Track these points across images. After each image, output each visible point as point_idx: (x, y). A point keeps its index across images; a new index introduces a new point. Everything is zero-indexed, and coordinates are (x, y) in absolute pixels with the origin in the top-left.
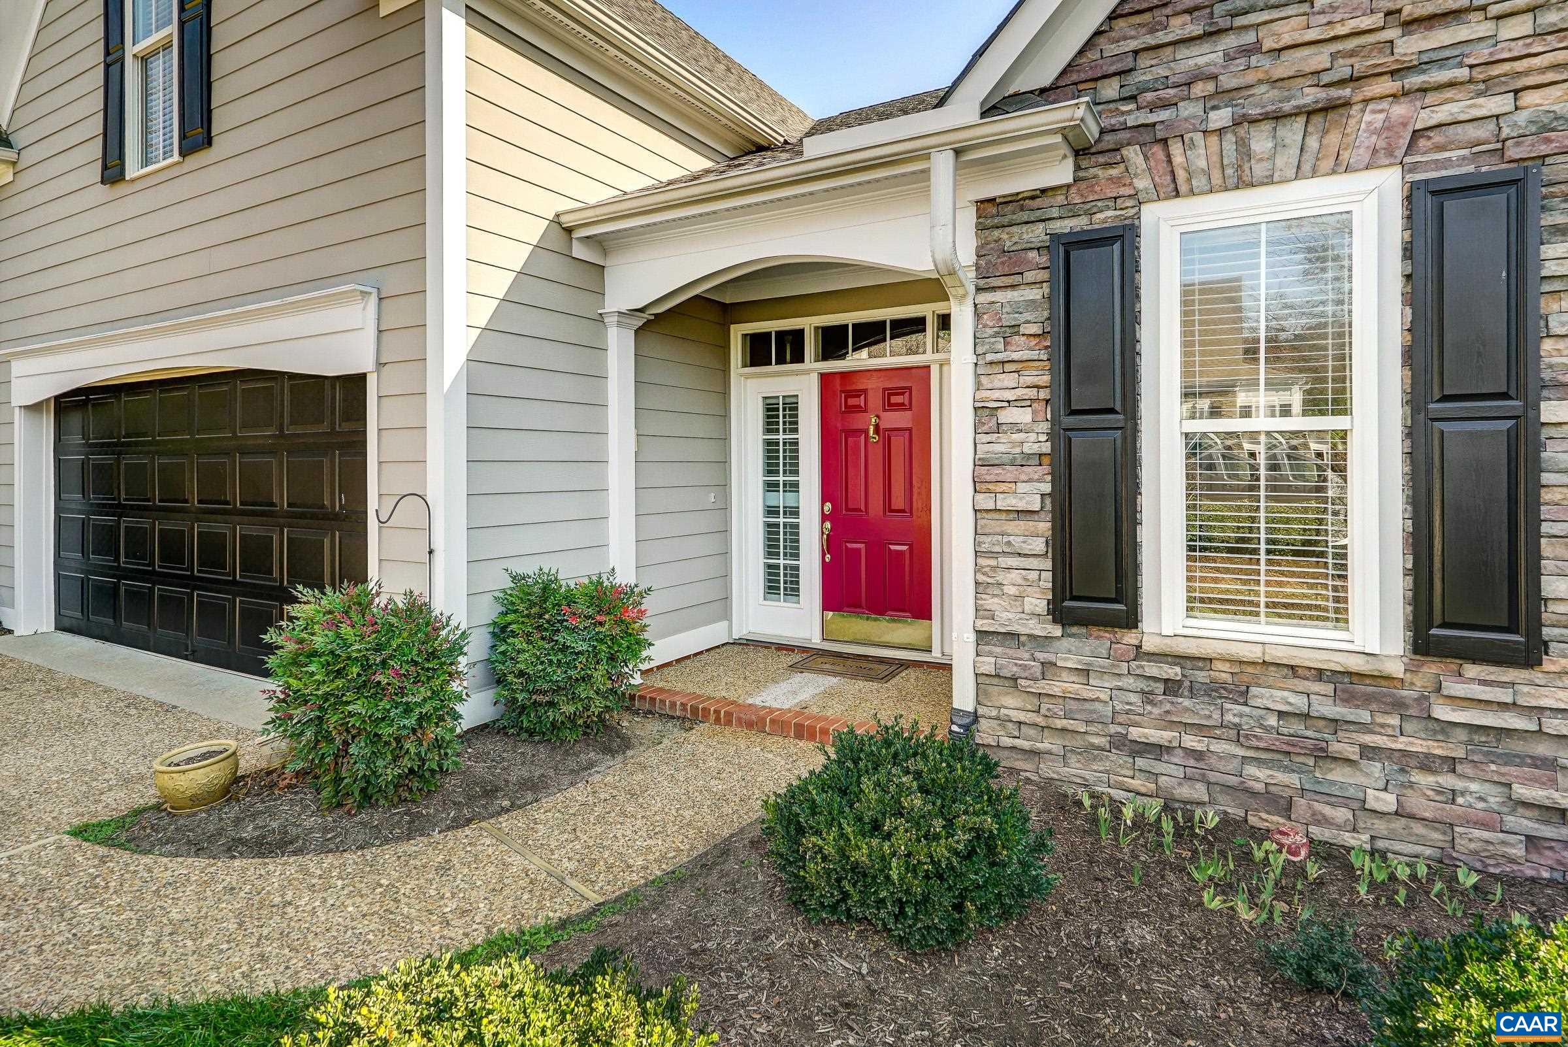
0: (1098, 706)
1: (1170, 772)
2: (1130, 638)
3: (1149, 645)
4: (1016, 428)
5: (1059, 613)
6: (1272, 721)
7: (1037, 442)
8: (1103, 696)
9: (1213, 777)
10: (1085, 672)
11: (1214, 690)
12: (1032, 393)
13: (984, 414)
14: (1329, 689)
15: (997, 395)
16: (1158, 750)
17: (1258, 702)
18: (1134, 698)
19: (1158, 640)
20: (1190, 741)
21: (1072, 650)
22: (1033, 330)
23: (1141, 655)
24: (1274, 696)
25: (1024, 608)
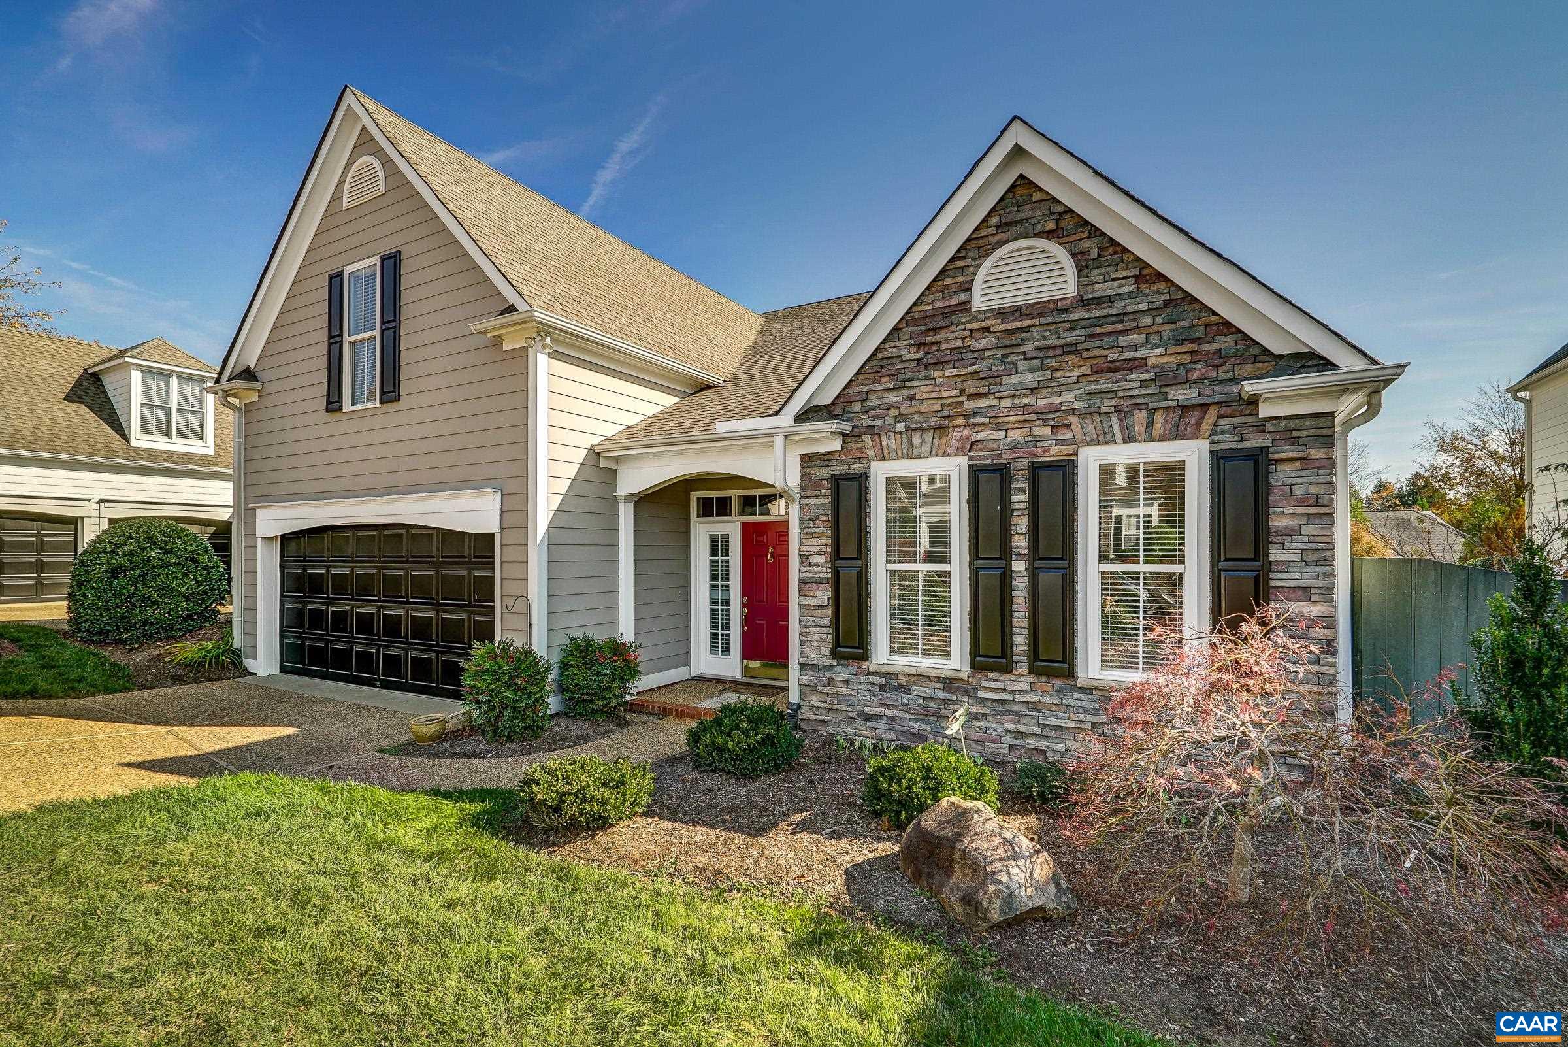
0: (852, 698)
1: (881, 726)
2: (865, 666)
3: (872, 668)
4: (817, 565)
5: (834, 655)
6: (921, 701)
7: (826, 572)
8: (853, 693)
9: (897, 728)
10: (846, 682)
11: (899, 689)
12: (824, 548)
13: (804, 558)
14: (941, 686)
15: (809, 548)
16: (875, 717)
17: (915, 693)
18: (866, 693)
19: (876, 666)
20: (888, 712)
21: (842, 672)
22: (824, 518)
23: (869, 673)
24: (921, 690)
25: (821, 652)
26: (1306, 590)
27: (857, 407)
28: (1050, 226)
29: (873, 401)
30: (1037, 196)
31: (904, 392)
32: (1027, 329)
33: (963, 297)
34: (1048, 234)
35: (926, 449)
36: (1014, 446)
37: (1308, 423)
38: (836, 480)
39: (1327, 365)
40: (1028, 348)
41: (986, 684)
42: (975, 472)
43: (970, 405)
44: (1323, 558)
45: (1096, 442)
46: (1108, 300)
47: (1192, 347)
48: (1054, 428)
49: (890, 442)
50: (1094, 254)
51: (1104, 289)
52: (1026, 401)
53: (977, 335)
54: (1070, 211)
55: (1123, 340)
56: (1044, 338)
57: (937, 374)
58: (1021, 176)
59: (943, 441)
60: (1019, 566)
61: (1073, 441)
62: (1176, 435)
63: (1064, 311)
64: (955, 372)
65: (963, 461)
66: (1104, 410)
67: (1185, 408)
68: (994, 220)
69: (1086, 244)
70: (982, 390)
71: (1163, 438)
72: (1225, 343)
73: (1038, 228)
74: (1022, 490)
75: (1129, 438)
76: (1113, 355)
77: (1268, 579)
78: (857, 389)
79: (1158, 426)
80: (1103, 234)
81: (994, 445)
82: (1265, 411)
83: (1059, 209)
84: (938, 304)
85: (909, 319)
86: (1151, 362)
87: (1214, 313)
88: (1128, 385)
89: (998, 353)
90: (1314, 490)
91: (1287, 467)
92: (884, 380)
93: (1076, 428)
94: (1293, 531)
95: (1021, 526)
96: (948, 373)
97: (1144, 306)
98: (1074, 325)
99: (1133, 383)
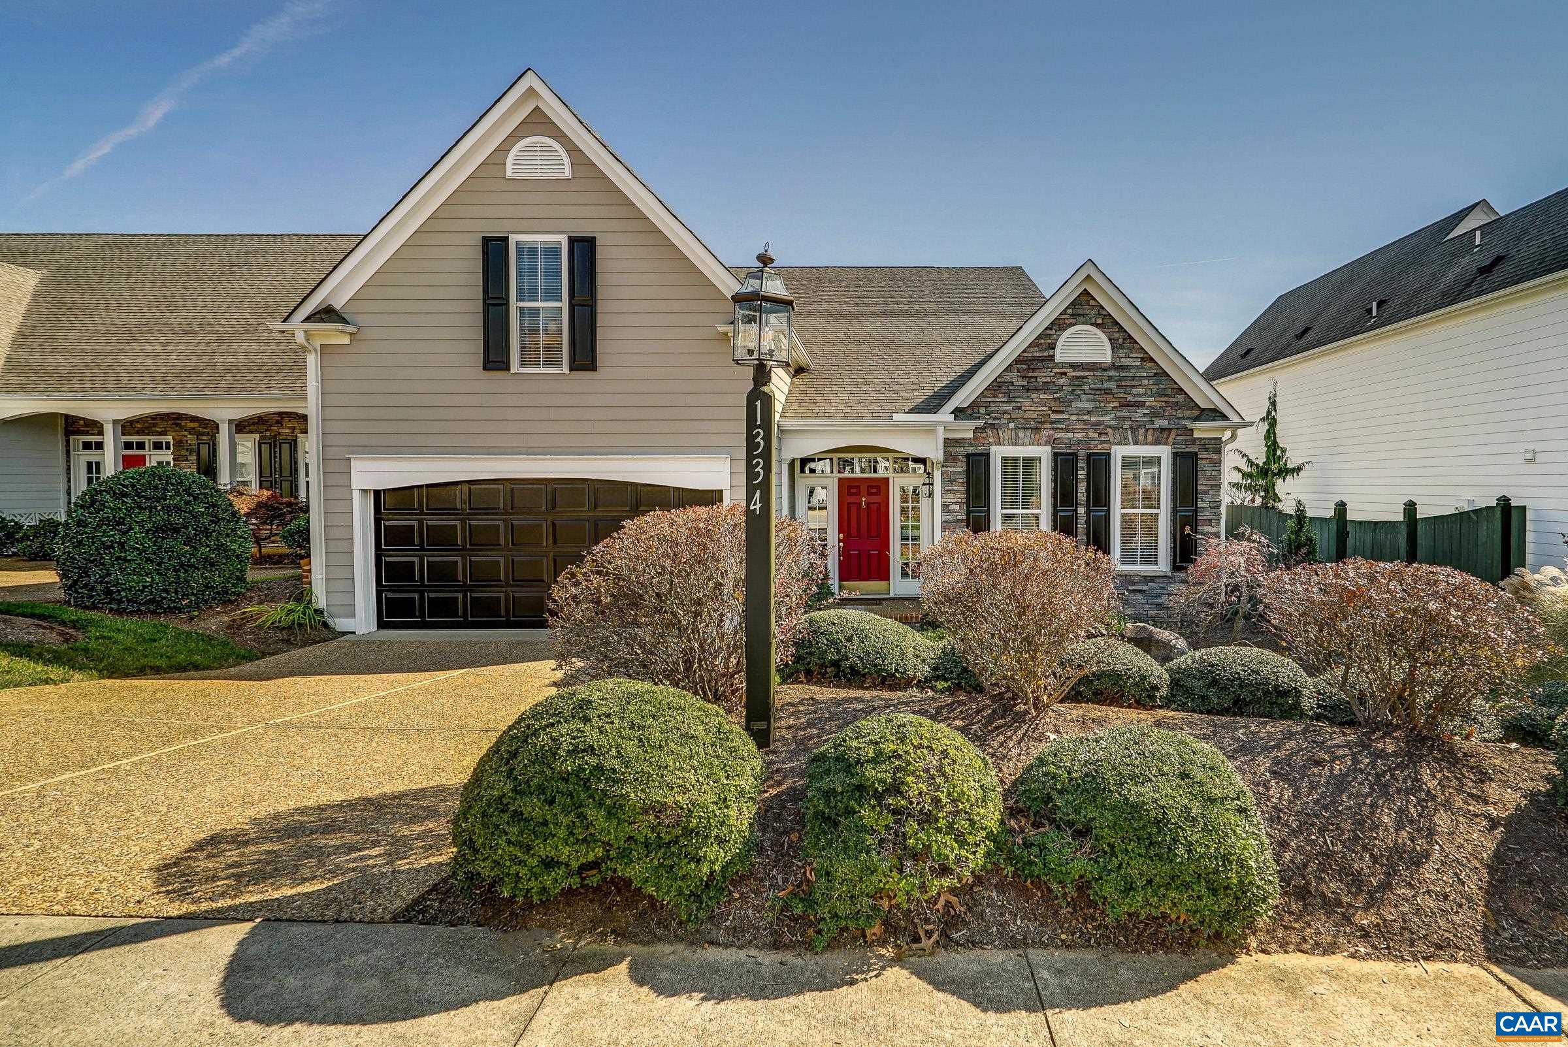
4: (955, 511)
7: (962, 515)
15: (948, 500)
22: (961, 481)
26: (1210, 520)
27: (983, 411)
28: (1099, 321)
29: (993, 408)
30: (1092, 303)
31: (1013, 404)
32: (1085, 377)
33: (1051, 353)
34: (1098, 326)
35: (1027, 440)
36: (1079, 442)
37: (1213, 441)
38: (968, 456)
39: (1226, 418)
40: (1087, 388)
42: (1056, 456)
43: (1054, 417)
44: (1216, 504)
45: (1120, 443)
46: (1126, 367)
47: (1166, 399)
48: (1100, 434)
49: (1005, 435)
50: (1121, 341)
51: (1126, 361)
52: (1085, 417)
53: (1058, 375)
54: (1110, 315)
55: (1135, 391)
56: (1095, 383)
57: (1035, 395)
58: (1085, 290)
59: (1037, 436)
60: (1081, 510)
61: (1108, 442)
62: (1157, 443)
63: (1105, 370)
65: (1049, 448)
66: (1125, 426)
67: (1162, 430)
68: (1069, 311)
69: (1117, 335)
70: (1060, 409)
71: (1151, 444)
72: (1180, 398)
73: (1093, 321)
74: (1083, 468)
75: (1136, 443)
76: (1130, 398)
77: (1197, 516)
78: (983, 399)
79: (1150, 438)
80: (1125, 331)
81: (1067, 441)
82: (1196, 435)
83: (1104, 313)
84: (1035, 354)
85: (1017, 361)
86: (1147, 404)
87: (1176, 383)
88: (1136, 415)
89: (1070, 388)
90: (1214, 473)
91: (1204, 462)
92: (1000, 395)
93: (1110, 436)
94: (1206, 493)
95: (1082, 487)
96: (1041, 396)
97: (1145, 374)
98: (1110, 379)
99: (1139, 414)
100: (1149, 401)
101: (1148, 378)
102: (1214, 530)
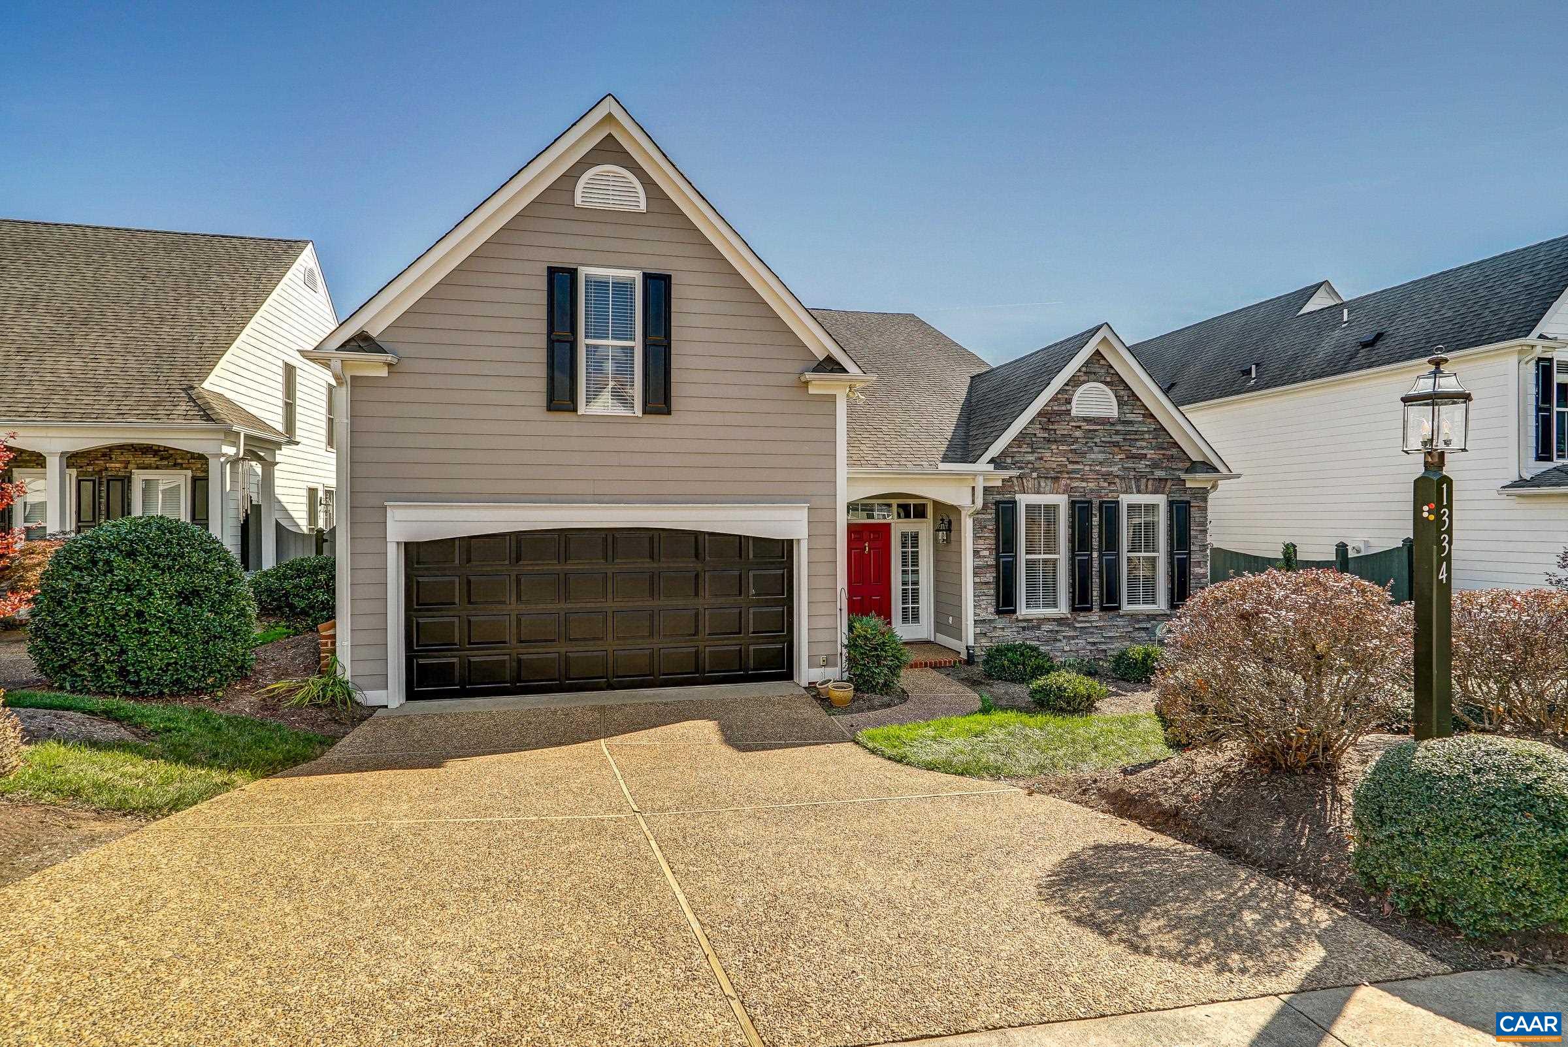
0: (1007, 636)
2: (1015, 617)
3: (1020, 618)
4: (985, 557)
5: (997, 612)
6: (1045, 633)
7: (992, 562)
8: (1008, 634)
10: (1003, 628)
11: (1033, 628)
12: (989, 546)
13: (976, 553)
14: (1055, 623)
15: (980, 547)
17: (1042, 629)
18: (1015, 633)
19: (1021, 616)
21: (1001, 622)
22: (991, 528)
23: (1017, 620)
24: (1046, 627)
25: (989, 613)
26: (1199, 562)
27: (1009, 460)
28: (1108, 379)
29: (1019, 458)
30: (1102, 362)
31: (1036, 455)
32: (1097, 430)
33: (1069, 407)
34: (1106, 383)
35: (1048, 489)
36: (1092, 491)
37: (1200, 491)
38: (998, 503)
39: (1216, 470)
40: (1097, 440)
41: (1080, 619)
42: (1073, 504)
43: (1070, 467)
44: (1204, 548)
45: (1126, 492)
46: (1131, 423)
47: (1164, 452)
48: (1110, 484)
49: (1029, 484)
50: (1126, 398)
51: (1130, 417)
52: (1097, 468)
53: (1074, 429)
54: (1117, 374)
55: (1139, 444)
56: (1104, 437)
57: (1054, 447)
58: (1098, 350)
59: (1056, 485)
60: (1095, 554)
61: (1116, 491)
62: (1156, 492)
63: (1113, 424)
64: (1065, 448)
65: (1066, 496)
66: (1130, 477)
67: (1160, 480)
69: (1122, 393)
70: (1078, 460)
71: (1151, 493)
72: (1174, 451)
73: (1103, 379)
74: (1096, 515)
75: (1139, 492)
76: (1134, 451)
77: (1190, 558)
79: (1150, 487)
80: (1130, 389)
81: (1082, 490)
82: (1188, 485)
83: (1112, 372)
84: (1055, 408)
85: (1039, 414)
86: (1149, 456)
87: (1171, 438)
88: (1141, 466)
89: (1084, 441)
90: (1201, 519)
91: (1194, 509)
92: (1025, 446)
93: (1118, 485)
94: (1196, 537)
95: (1096, 534)
96: (1060, 448)
97: (1146, 429)
98: (1117, 433)
99: (1142, 465)
100: (1150, 453)
101: (1149, 432)
102: (1202, 571)
